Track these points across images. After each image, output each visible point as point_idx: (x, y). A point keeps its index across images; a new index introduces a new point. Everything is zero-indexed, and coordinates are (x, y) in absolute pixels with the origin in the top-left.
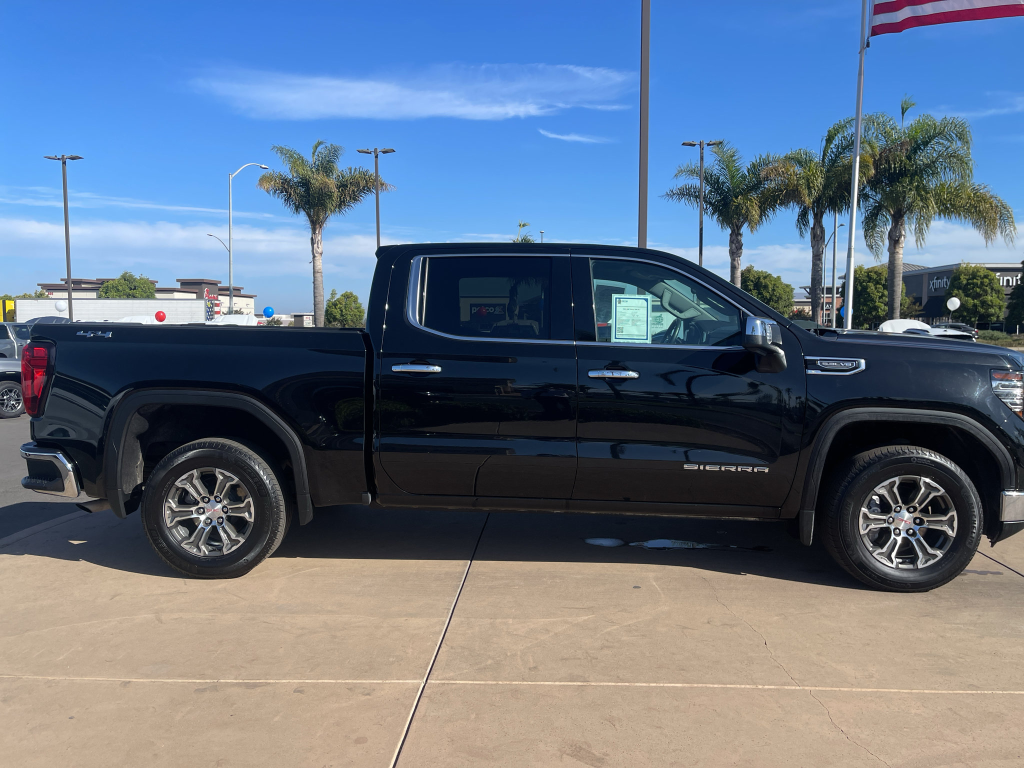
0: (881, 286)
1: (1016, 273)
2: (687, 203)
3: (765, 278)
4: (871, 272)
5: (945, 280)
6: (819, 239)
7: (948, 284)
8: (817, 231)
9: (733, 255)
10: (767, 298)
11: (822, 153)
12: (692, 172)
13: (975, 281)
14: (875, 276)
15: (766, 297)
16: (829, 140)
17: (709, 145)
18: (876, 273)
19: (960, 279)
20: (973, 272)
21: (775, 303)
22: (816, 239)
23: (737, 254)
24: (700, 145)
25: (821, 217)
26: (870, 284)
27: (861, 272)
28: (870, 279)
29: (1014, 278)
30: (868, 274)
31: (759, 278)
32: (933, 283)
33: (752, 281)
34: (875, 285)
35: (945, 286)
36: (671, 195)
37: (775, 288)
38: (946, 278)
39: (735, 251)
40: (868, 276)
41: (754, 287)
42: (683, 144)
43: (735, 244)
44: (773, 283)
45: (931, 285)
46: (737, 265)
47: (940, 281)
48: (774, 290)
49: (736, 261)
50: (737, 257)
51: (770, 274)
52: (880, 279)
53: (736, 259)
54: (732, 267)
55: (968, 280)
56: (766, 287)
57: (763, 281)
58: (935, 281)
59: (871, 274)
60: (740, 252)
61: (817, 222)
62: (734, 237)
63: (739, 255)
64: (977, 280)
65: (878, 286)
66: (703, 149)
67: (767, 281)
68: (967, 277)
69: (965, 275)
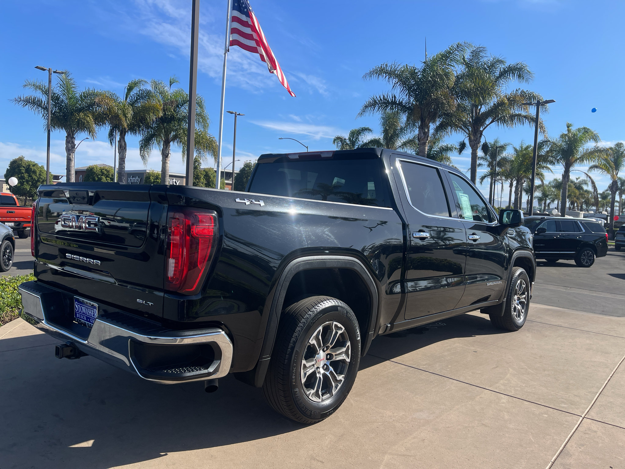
0: (109, 179)
1: (172, 178)
2: (30, 109)
3: (34, 165)
4: (103, 169)
5: (137, 178)
6: (123, 149)
7: (139, 181)
8: (122, 144)
9: (69, 151)
10: (35, 180)
11: (125, 96)
12: (37, 87)
13: (158, 180)
14: (106, 172)
15: (35, 178)
16: (130, 89)
17: (54, 72)
18: (106, 170)
19: (150, 179)
20: (157, 175)
21: (41, 183)
22: (121, 149)
23: (72, 151)
24: (49, 71)
25: (125, 135)
26: (103, 177)
27: (97, 169)
28: (103, 174)
29: (172, 180)
30: (101, 171)
31: (29, 165)
32: (130, 179)
33: (24, 167)
34: (106, 178)
35: (137, 182)
36: (19, 100)
37: (41, 174)
38: (138, 177)
39: (70, 149)
40: (101, 172)
41: (25, 171)
42: (37, 67)
43: (71, 144)
44: (39, 170)
45: (129, 180)
46: (72, 158)
47: (134, 178)
48: (40, 175)
49: (71, 155)
50: (72, 153)
51: (36, 164)
52: (109, 175)
53: (72, 154)
54: (67, 159)
55: (154, 180)
56: (34, 172)
57: (33, 168)
58: (131, 178)
59: (104, 171)
60: (74, 150)
61: (122, 138)
62: (70, 139)
63: (73, 151)
64: (159, 180)
65: (107, 178)
66: (51, 74)
67: (35, 168)
68: (154, 178)
69: (152, 177)
